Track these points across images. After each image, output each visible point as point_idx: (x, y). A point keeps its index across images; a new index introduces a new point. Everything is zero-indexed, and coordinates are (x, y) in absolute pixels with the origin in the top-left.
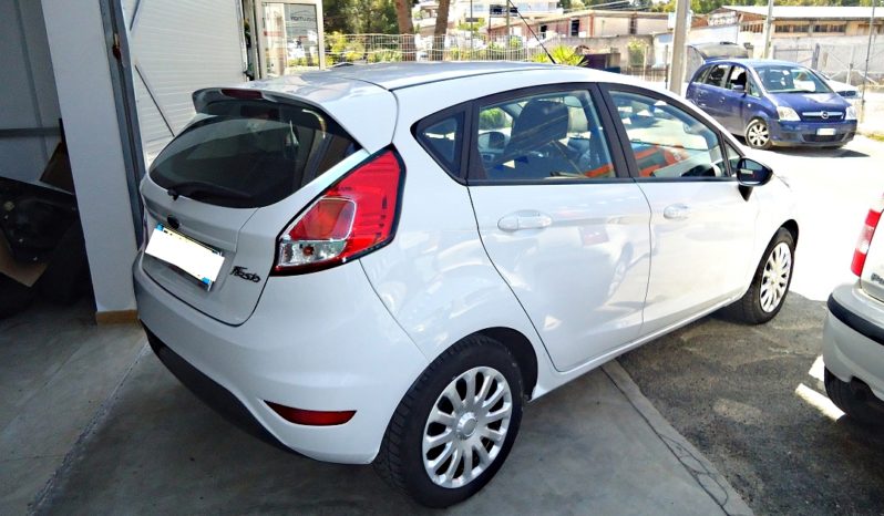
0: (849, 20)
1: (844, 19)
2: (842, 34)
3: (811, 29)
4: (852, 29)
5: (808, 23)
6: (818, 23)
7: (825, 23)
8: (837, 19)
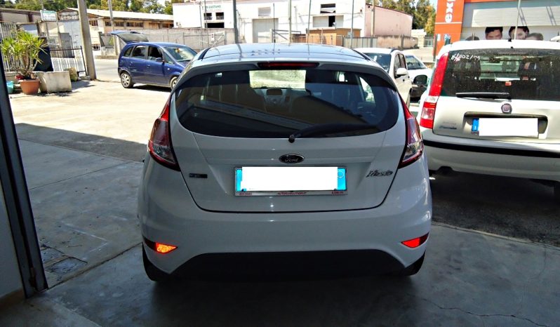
0: (144, 20)
1: (141, 20)
2: (142, 28)
3: (125, 25)
4: (146, 25)
5: (122, 21)
6: (128, 21)
7: (132, 21)
8: (138, 19)
